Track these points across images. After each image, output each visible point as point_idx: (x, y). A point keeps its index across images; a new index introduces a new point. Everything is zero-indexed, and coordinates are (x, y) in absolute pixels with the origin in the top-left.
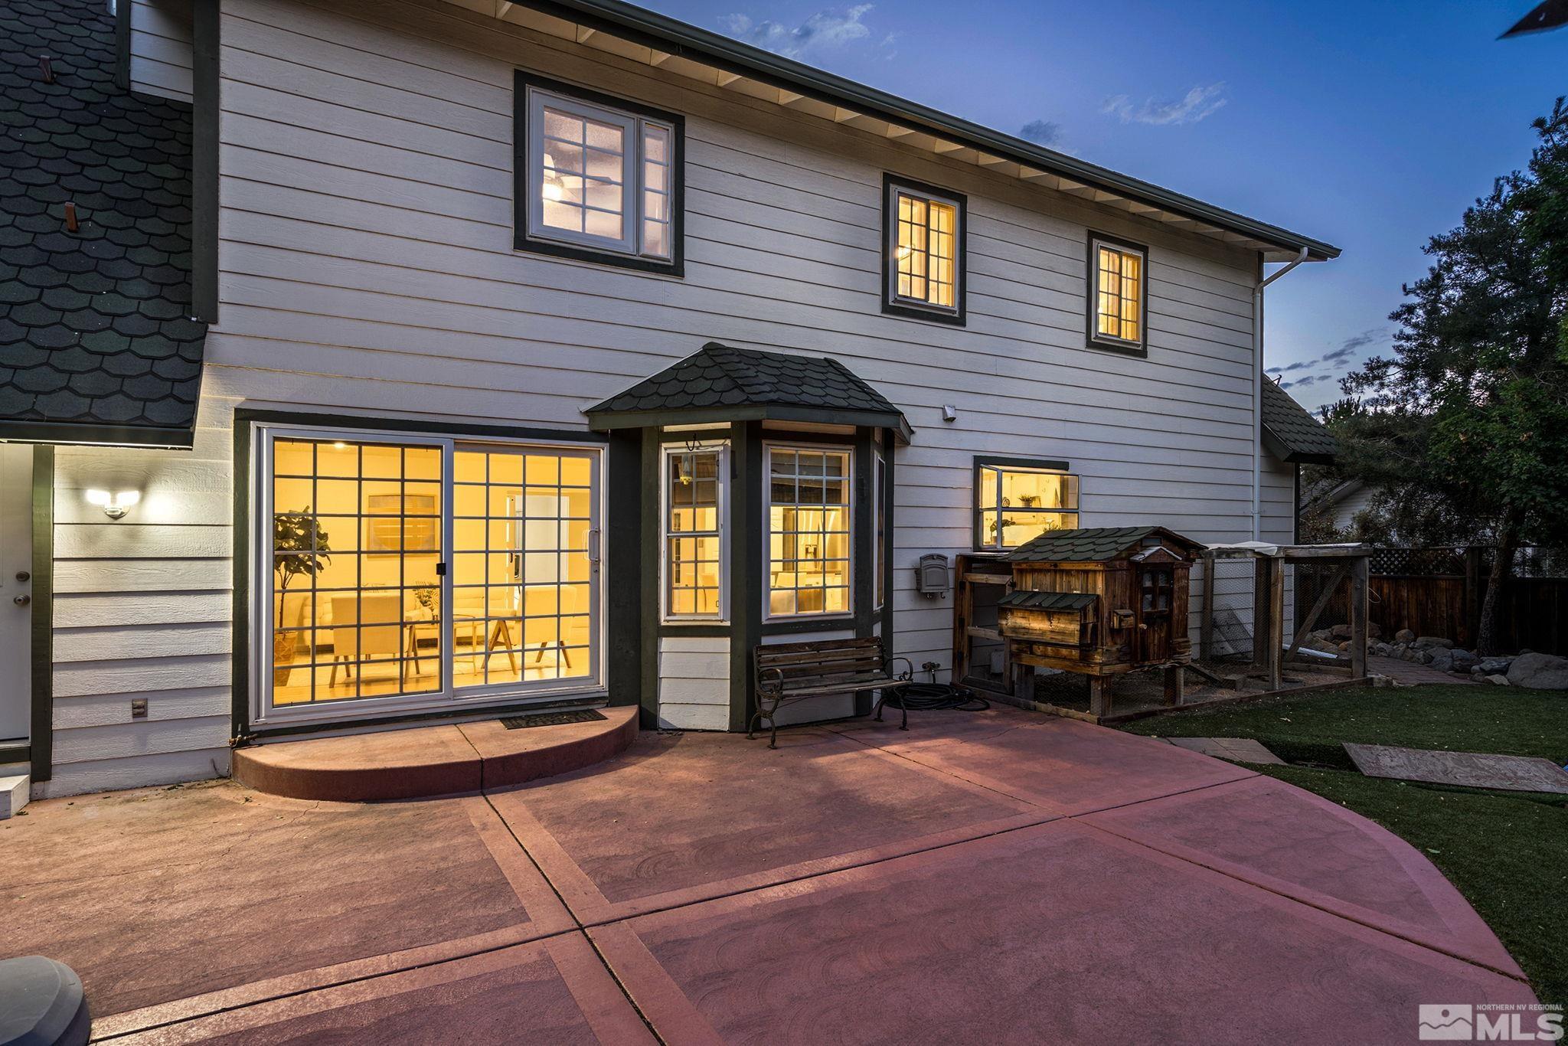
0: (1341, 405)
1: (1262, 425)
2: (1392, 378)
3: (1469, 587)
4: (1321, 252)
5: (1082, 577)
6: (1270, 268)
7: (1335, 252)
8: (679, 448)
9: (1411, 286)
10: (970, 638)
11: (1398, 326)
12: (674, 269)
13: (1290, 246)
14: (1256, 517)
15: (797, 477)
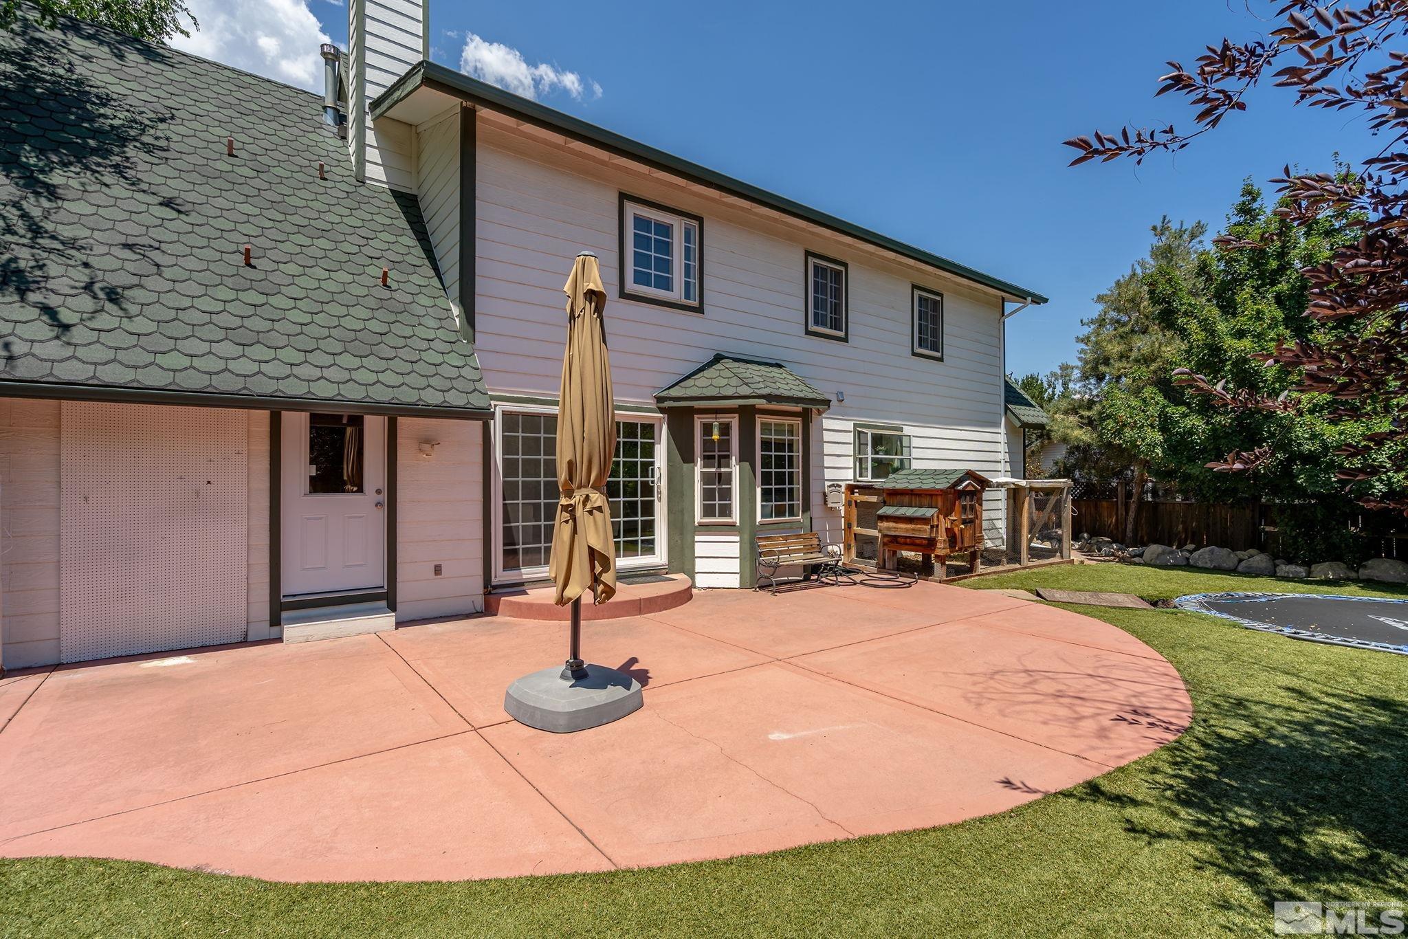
0: (1027, 378)
1: (1005, 405)
2: (1076, 376)
3: (1120, 506)
4: (1039, 300)
5: (928, 498)
6: (1009, 307)
7: (1046, 301)
8: (708, 419)
9: (1085, 321)
10: (855, 534)
11: (1082, 346)
12: (700, 310)
13: (1021, 295)
14: (1003, 461)
15: (773, 437)
